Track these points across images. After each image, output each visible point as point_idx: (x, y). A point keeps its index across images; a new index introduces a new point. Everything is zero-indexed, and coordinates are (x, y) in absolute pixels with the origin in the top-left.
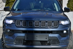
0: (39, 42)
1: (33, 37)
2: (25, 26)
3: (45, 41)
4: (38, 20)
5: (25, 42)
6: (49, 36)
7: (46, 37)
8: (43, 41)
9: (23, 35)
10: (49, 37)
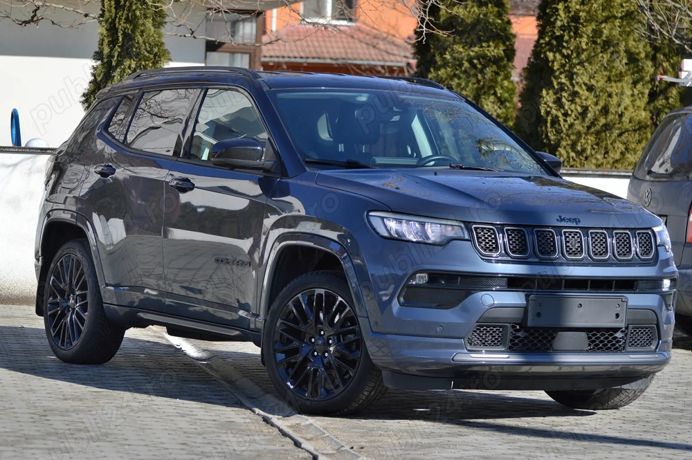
0: (583, 334)
1: (559, 308)
2: (520, 253)
3: (608, 330)
4: (574, 225)
5: (519, 334)
6: (629, 304)
7: (618, 310)
8: (598, 329)
9: (514, 299)
10: (628, 308)
